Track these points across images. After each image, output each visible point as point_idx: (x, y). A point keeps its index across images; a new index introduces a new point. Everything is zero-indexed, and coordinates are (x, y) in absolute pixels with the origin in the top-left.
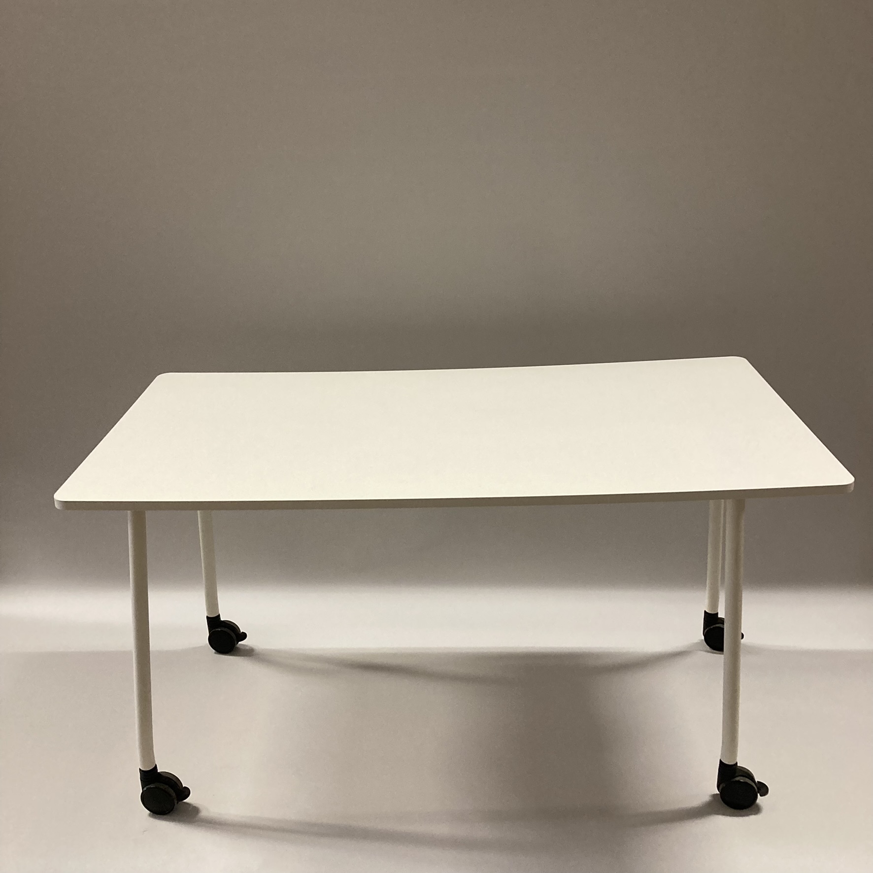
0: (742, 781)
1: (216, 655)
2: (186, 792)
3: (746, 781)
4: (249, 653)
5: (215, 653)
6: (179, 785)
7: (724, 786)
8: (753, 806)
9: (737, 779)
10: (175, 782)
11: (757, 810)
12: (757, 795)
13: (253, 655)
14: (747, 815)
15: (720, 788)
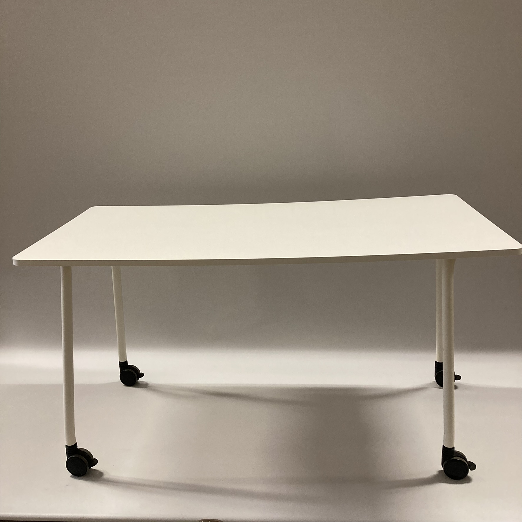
0: (458, 459)
1: (125, 387)
2: (95, 462)
3: (461, 460)
4: (145, 386)
5: (124, 386)
6: (92, 458)
7: (446, 463)
8: (466, 477)
9: (455, 458)
10: (88, 455)
11: (469, 480)
12: (468, 470)
13: (148, 387)
14: (462, 483)
15: (443, 466)
